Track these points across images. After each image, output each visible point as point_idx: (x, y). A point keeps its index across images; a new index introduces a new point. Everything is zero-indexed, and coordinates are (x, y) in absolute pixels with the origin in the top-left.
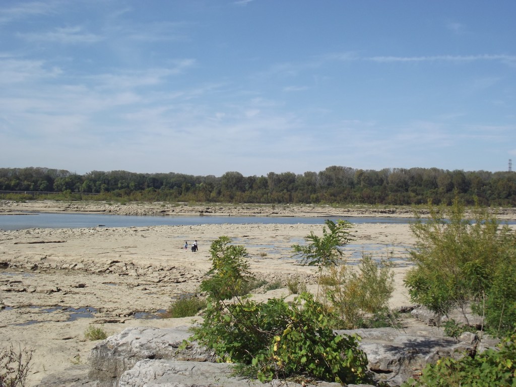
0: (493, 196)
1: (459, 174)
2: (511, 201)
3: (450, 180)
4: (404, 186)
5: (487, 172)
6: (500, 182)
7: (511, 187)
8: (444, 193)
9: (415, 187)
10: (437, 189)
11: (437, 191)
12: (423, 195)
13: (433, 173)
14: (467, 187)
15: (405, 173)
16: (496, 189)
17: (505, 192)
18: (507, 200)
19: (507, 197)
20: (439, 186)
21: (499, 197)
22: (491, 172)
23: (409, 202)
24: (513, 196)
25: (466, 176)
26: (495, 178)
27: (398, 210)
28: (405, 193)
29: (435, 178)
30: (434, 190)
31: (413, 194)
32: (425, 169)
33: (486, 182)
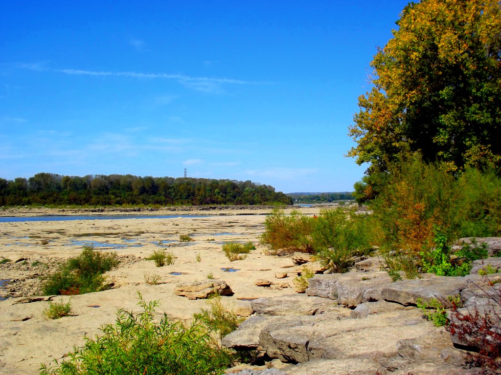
0: (177, 197)
1: (150, 179)
2: (190, 200)
3: (142, 185)
4: (105, 189)
5: (171, 178)
6: (182, 186)
7: (190, 190)
8: (139, 195)
9: (114, 191)
10: (132, 192)
11: (132, 194)
12: (121, 197)
13: (129, 179)
14: (156, 190)
15: (105, 179)
16: (179, 191)
17: (185, 194)
18: (187, 200)
19: (187, 198)
20: (133, 190)
21: (181, 198)
22: (174, 178)
24: (191, 197)
25: (155, 181)
26: (177, 183)
27: (106, 209)
28: (106, 196)
29: (130, 183)
30: (130, 193)
31: (113, 197)
32: (121, 175)
33: (171, 186)
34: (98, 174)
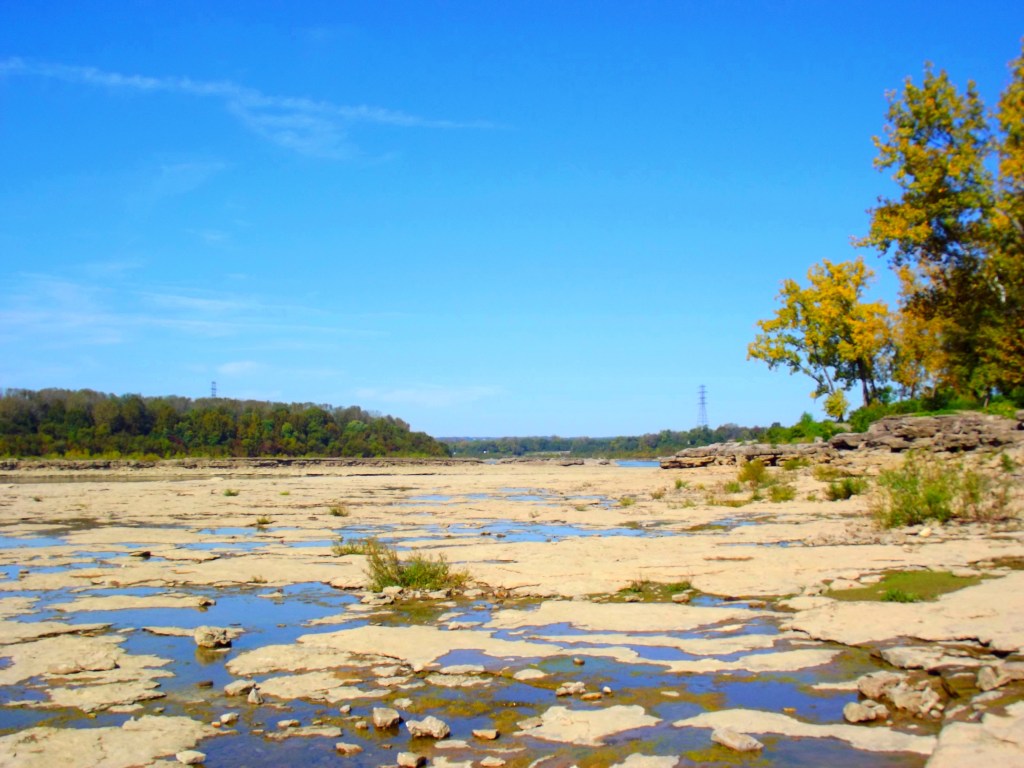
0: (197, 440)
1: (135, 401)
2: (226, 448)
3: (118, 412)
4: (29, 421)
5: (183, 399)
6: (207, 416)
7: (225, 424)
8: (108, 435)
9: (52, 424)
10: (93, 427)
11: (94, 432)
12: (66, 438)
13: (86, 400)
14: (148, 425)
15: (31, 398)
16: (200, 427)
17: (216, 433)
18: (220, 447)
19: (219, 442)
20: (97, 423)
21: (206, 443)
22: (189, 399)
23: (40, 451)
24: (230, 439)
25: (146, 403)
26: (197, 409)
27: (22, 463)
28: (30, 436)
29: (90, 407)
30: (88, 430)
31: (48, 438)
32: (69, 391)
33: (183, 415)
34: (13, 387)
